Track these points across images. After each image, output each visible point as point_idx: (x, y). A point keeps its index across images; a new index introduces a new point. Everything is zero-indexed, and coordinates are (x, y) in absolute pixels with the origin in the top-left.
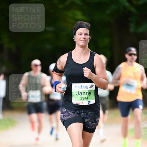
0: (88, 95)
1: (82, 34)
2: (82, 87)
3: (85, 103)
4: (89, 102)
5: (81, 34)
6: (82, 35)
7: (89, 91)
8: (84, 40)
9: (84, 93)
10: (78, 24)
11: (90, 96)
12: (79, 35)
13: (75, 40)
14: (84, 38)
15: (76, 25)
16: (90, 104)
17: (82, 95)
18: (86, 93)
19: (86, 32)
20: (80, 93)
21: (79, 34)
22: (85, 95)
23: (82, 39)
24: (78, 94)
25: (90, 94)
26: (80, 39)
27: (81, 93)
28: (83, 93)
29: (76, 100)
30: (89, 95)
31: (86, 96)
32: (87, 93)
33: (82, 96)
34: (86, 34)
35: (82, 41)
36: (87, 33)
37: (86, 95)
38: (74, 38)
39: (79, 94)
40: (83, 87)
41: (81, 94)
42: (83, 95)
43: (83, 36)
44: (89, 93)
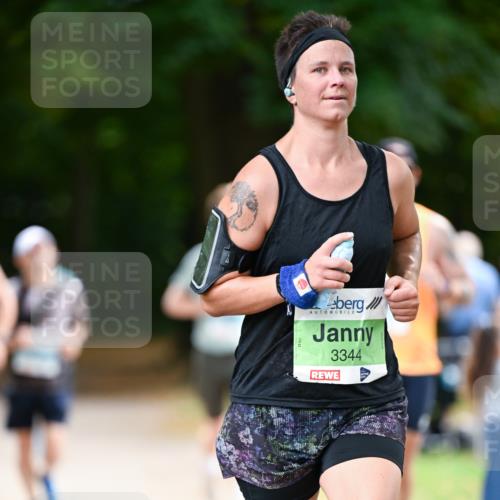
0: (363, 339)
1: (326, 70)
2: (340, 305)
3: (349, 375)
4: (365, 372)
5: (322, 68)
6: (330, 71)
7: (365, 321)
8: (340, 93)
9: (346, 333)
10: (299, 28)
11: (368, 344)
12: (316, 74)
13: (292, 100)
14: (342, 86)
15: (292, 31)
16: (365, 381)
17: (336, 339)
18: (356, 331)
19: (344, 60)
20: (330, 331)
21: (314, 71)
22: (350, 340)
23: (331, 92)
24: (319, 337)
25: (369, 339)
26: (324, 88)
27: (336, 330)
28: (343, 331)
29: (311, 362)
30: (366, 341)
31: (355, 345)
32: (360, 333)
33: (338, 345)
34: (343, 68)
35: (332, 98)
36: (347, 63)
37: (356, 340)
38: (287, 91)
39: (326, 334)
40: (345, 304)
41: (333, 337)
42: (343, 340)
43: (334, 76)
44: (368, 334)
